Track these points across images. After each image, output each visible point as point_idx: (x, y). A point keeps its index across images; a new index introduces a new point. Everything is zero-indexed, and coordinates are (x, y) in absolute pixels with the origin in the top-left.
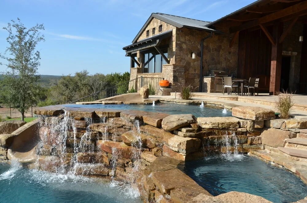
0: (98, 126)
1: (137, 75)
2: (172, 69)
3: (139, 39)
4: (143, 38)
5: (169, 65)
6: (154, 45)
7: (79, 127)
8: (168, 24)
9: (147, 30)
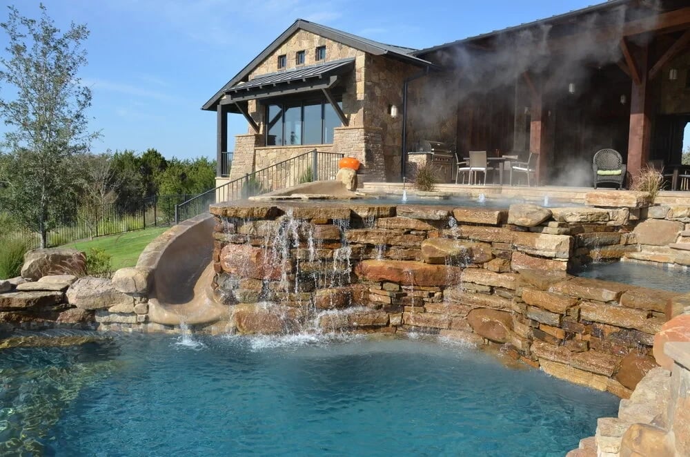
0: (366, 233)
1: (255, 150)
2: (363, 137)
3: (256, 72)
4: (269, 69)
5: (347, 127)
6: (323, 86)
7: (327, 237)
8: (343, 46)
9: (279, 53)
